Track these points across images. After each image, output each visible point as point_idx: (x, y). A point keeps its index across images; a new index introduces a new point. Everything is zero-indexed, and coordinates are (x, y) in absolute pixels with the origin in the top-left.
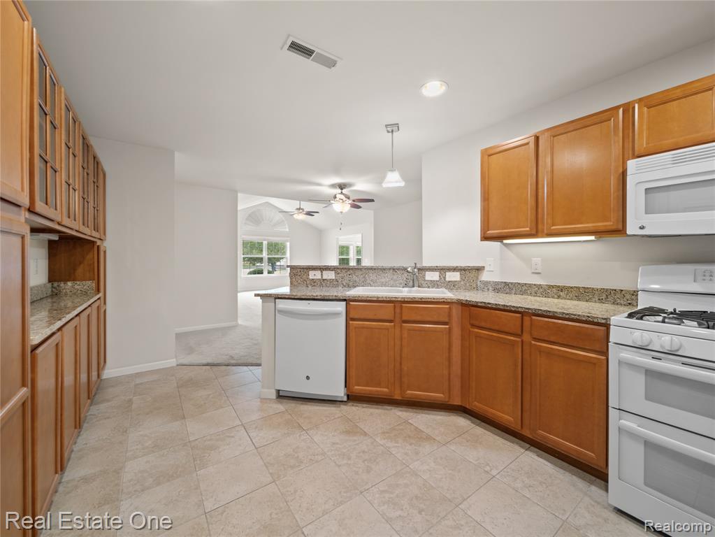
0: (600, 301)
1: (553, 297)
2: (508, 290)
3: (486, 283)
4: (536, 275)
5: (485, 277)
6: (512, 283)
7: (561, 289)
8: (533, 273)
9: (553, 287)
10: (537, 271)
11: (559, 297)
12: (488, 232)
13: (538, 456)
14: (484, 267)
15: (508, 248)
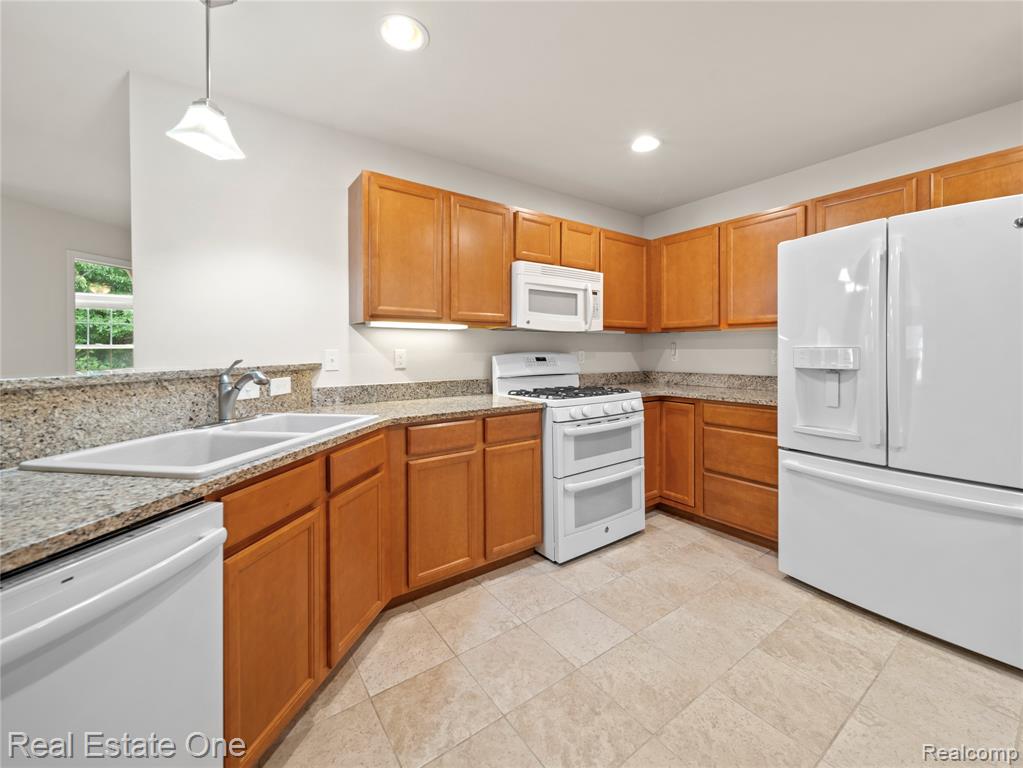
0: (464, 394)
1: (422, 398)
2: (366, 398)
3: (329, 393)
4: (399, 372)
5: (322, 381)
6: (372, 387)
7: (430, 386)
8: (397, 369)
9: (422, 384)
10: (401, 367)
11: (428, 396)
12: (381, 308)
13: (491, 579)
14: (321, 365)
15: (363, 335)
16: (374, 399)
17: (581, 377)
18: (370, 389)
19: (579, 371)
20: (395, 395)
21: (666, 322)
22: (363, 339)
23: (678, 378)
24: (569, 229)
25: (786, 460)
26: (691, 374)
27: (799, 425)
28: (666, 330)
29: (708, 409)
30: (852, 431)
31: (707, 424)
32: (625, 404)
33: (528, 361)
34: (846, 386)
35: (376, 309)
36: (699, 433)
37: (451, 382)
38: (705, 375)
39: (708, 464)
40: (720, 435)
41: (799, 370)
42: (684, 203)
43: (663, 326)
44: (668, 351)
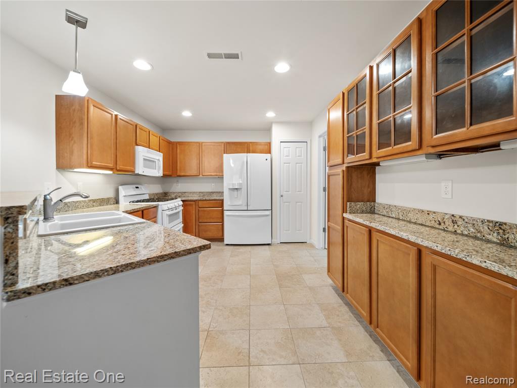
15: (62, 174)
16: (70, 209)
17: (149, 195)
18: (68, 204)
19: (149, 192)
20: (79, 207)
21: (179, 173)
22: (62, 177)
23: (180, 194)
24: (152, 135)
25: (226, 213)
26: (185, 192)
27: (229, 203)
28: (180, 176)
29: (200, 203)
30: (240, 203)
31: (200, 208)
32: (169, 205)
33: (133, 188)
34: (239, 192)
35: (92, 163)
36: (197, 211)
37: (102, 199)
38: (191, 193)
39: (200, 221)
40: (204, 211)
41: (229, 189)
42: (184, 130)
43: (178, 174)
44: (175, 184)
